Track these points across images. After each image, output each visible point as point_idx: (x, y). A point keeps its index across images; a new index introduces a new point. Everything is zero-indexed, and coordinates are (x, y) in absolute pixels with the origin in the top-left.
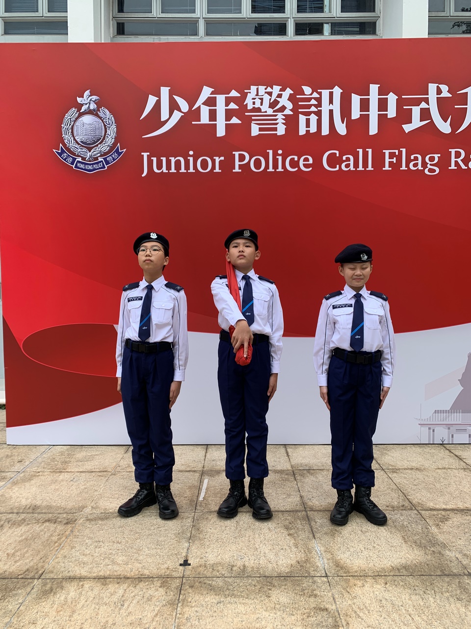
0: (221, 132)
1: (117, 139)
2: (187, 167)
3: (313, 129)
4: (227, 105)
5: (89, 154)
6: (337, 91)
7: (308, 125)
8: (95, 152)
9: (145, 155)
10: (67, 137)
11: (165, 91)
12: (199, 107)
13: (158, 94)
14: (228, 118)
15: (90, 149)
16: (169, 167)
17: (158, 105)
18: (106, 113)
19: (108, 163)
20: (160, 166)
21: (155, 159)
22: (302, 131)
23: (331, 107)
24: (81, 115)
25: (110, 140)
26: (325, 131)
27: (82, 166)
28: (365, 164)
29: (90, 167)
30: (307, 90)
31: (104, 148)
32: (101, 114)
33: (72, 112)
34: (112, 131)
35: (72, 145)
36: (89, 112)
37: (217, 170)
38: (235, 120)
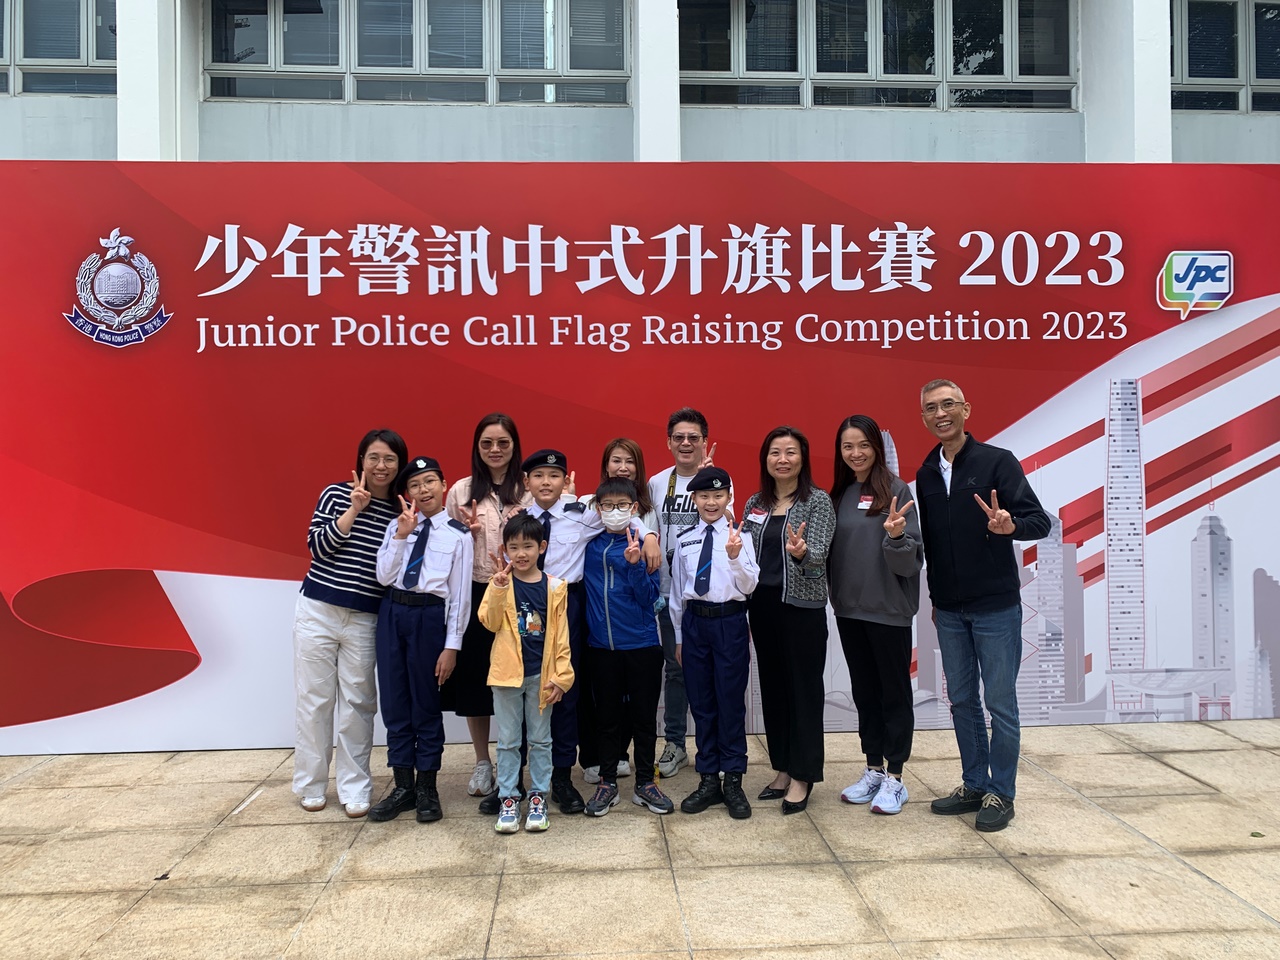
0: (314, 289)
1: (160, 299)
2: (264, 339)
3: (449, 286)
4: (323, 250)
5: (117, 320)
6: (483, 233)
7: (441, 280)
8: (128, 316)
9: (202, 321)
10: (84, 295)
11: (231, 231)
12: (282, 254)
13: (221, 235)
14: (325, 269)
15: (119, 313)
16: (237, 339)
17: (221, 251)
18: (142, 261)
19: (145, 332)
20: (224, 337)
21: (216, 328)
22: (433, 288)
23: (474, 255)
24: (105, 263)
25: (149, 300)
26: (467, 289)
27: (107, 337)
28: (525, 337)
29: (120, 339)
30: (439, 231)
31: (141, 310)
32: (135, 262)
33: (92, 260)
34: (153, 288)
35: (92, 307)
36: (118, 259)
37: (309, 342)
38: (334, 273)
